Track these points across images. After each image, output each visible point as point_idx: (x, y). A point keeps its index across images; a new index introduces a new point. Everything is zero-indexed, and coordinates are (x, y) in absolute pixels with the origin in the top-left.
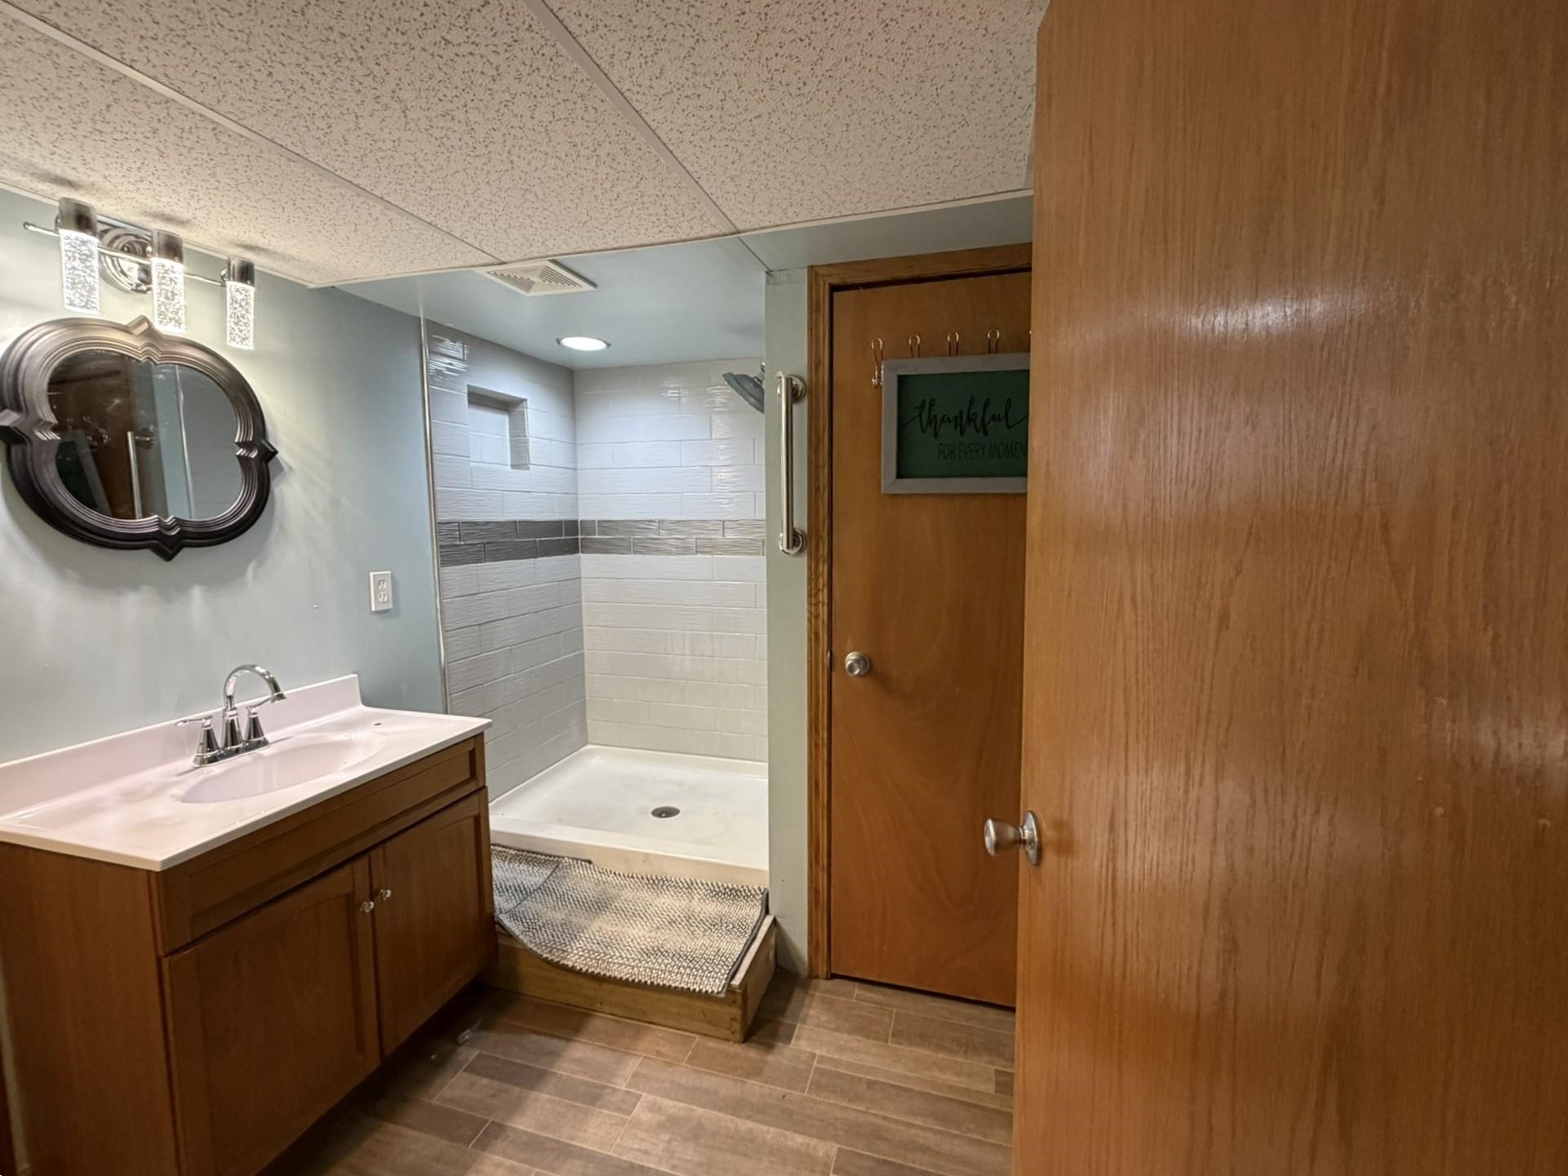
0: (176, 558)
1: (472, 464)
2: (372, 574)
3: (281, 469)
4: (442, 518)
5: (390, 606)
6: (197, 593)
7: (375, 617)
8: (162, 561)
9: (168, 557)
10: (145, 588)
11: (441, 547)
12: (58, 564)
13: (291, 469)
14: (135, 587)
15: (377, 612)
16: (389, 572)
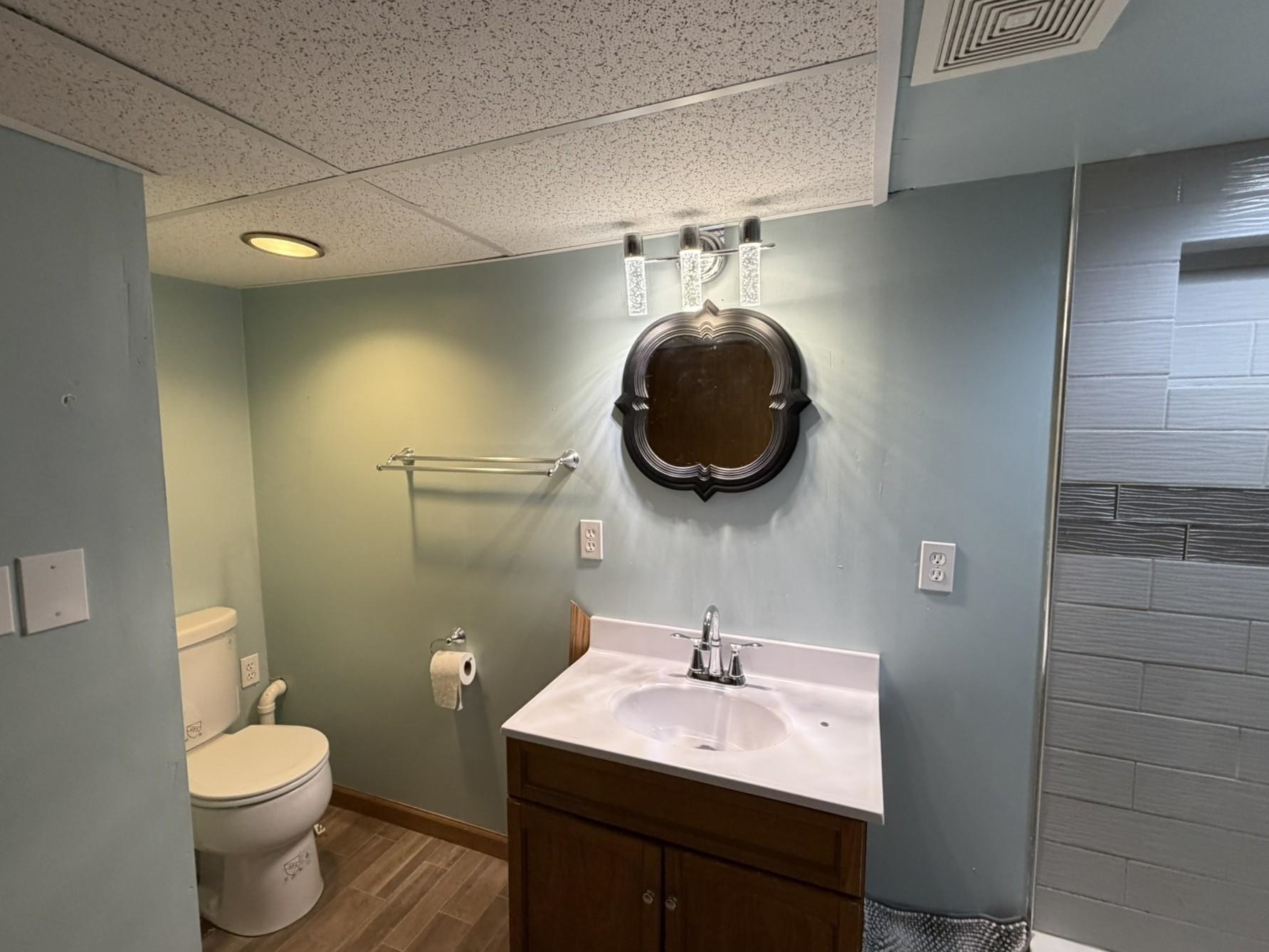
0: (710, 500)
1: (1172, 385)
2: (923, 542)
3: (818, 417)
4: (1069, 476)
5: (949, 588)
6: (727, 531)
7: (923, 597)
8: (702, 501)
9: (705, 499)
10: (690, 521)
11: (1061, 520)
12: (643, 496)
13: (829, 417)
14: (685, 520)
15: (925, 592)
16: (954, 545)
